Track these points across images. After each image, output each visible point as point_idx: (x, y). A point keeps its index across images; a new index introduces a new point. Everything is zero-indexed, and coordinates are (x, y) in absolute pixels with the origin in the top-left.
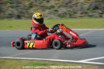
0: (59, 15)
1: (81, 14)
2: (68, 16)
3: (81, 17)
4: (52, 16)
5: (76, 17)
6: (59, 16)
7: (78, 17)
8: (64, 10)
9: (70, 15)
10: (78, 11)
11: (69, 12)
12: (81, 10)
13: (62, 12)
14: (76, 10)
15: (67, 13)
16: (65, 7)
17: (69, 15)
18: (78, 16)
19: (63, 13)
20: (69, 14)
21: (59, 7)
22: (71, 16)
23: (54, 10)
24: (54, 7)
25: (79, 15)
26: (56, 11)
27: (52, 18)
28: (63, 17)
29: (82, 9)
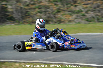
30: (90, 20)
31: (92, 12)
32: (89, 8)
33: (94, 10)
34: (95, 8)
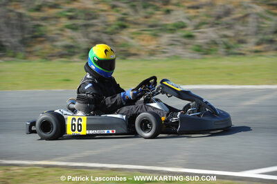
0: (197, 48)
1: (258, 44)
2: (223, 50)
3: (257, 52)
4: (179, 50)
5: (243, 52)
6: (198, 51)
7: (247, 53)
8: (210, 33)
9: (228, 47)
10: (250, 37)
11: (225, 40)
12: (256, 33)
13: (205, 39)
14: (244, 33)
15: (218, 42)
16: (213, 25)
17: (225, 47)
18: (248, 51)
19: (207, 44)
20: (225, 44)
21: (197, 27)
22: (229, 51)
23: (184, 34)
24: (183, 26)
25: (251, 46)
26: (190, 36)
27: (177, 57)
28: (207, 54)
29: (259, 30)
30: (205, 51)
31: (212, 27)
32: (205, 18)
33: (216, 22)
34: (219, 17)
